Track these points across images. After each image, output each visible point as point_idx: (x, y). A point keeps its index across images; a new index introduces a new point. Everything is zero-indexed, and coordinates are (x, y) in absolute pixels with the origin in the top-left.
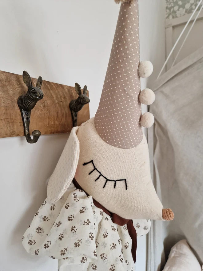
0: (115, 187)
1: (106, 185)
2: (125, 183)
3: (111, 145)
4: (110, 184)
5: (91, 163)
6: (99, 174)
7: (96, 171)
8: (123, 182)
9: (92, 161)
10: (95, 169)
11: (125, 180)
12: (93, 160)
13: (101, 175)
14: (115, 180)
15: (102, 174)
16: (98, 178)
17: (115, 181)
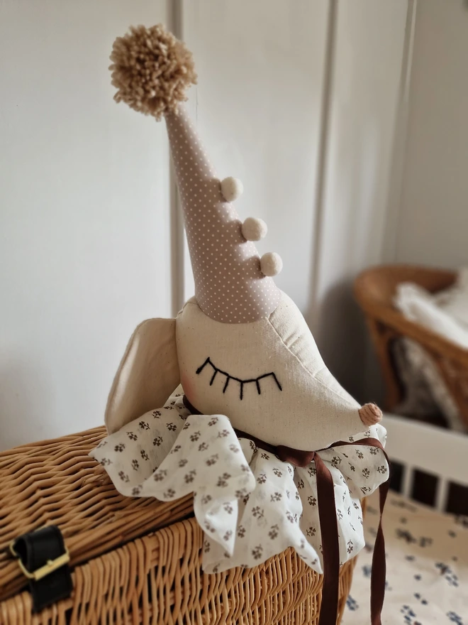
0: (259, 393)
1: (244, 394)
2: (273, 379)
3: (230, 323)
4: (250, 388)
5: (208, 364)
6: (226, 377)
7: (218, 373)
8: (270, 378)
9: (208, 361)
10: (217, 370)
11: (272, 374)
12: (208, 359)
13: (229, 377)
14: (255, 378)
15: (230, 374)
16: (227, 384)
17: (257, 381)
